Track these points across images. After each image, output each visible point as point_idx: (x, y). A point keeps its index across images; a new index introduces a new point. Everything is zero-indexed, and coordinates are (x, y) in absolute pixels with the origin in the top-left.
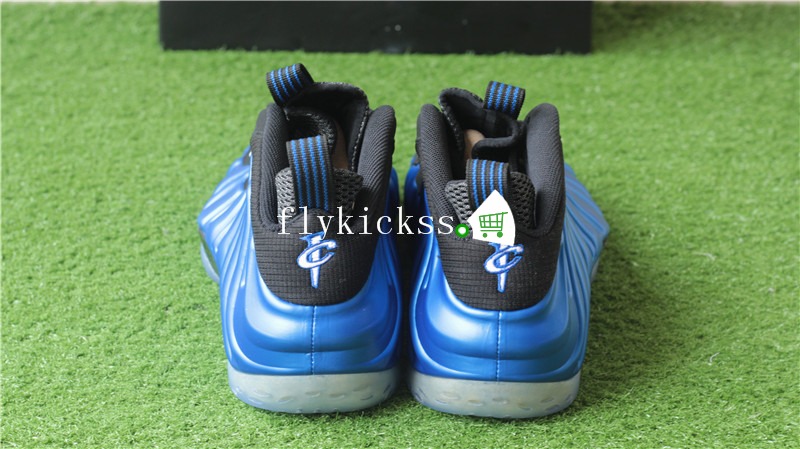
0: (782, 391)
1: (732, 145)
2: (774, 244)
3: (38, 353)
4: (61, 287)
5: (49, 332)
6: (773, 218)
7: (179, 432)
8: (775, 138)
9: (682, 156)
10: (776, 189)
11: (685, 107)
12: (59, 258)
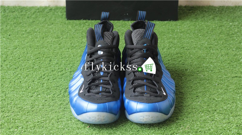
0: (216, 110)
1: (211, 46)
2: (219, 72)
3: (35, 100)
4: (41, 83)
5: (38, 95)
6: (219, 65)
7: (69, 120)
8: (223, 44)
9: (198, 49)
10: (221, 58)
11: (200, 35)
12: (41, 76)
